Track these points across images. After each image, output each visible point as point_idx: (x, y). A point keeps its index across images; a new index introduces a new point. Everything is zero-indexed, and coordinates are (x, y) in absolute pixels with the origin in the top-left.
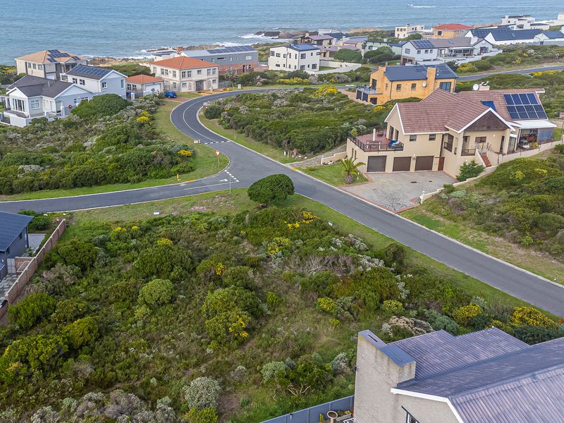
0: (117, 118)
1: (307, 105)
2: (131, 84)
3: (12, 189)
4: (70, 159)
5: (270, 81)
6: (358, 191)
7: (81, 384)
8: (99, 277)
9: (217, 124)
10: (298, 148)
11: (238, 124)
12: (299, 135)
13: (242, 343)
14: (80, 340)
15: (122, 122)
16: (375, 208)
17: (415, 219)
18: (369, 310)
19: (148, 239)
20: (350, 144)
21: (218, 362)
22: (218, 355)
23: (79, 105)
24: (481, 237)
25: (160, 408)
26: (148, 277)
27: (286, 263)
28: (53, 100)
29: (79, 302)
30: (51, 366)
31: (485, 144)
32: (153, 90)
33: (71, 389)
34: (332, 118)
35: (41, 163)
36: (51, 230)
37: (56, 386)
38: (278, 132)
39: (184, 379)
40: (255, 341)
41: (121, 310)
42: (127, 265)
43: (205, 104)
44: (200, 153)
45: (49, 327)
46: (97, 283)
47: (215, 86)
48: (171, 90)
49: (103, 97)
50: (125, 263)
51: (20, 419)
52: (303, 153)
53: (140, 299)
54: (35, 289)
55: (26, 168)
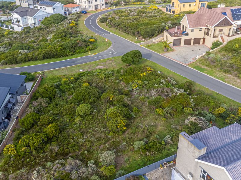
0: (61, 25)
1: (145, 15)
2: (66, 8)
3: (17, 62)
4: (41, 46)
5: (128, 4)
6: (169, 55)
7: (54, 155)
8: (58, 103)
9: (106, 25)
10: (142, 36)
11: (115, 25)
12: (143, 30)
13: (124, 132)
14: (52, 135)
15: (63, 26)
16: (177, 63)
17: (195, 68)
18: (178, 113)
19: (79, 84)
20: (165, 33)
21: (114, 142)
22: (113, 138)
23: (44, 20)
24: (222, 75)
25: (90, 166)
26: (79, 102)
27: (141, 92)
28: (32, 18)
29: (50, 116)
30: (40, 147)
31: (223, 32)
32: (76, 10)
33: (50, 158)
34: (157, 21)
35: (29, 49)
36: (35, 80)
37: (43, 156)
38: (133, 28)
39: (99, 151)
40: (129, 131)
41: (69, 119)
42: (70, 96)
43: (100, 16)
44: (99, 40)
45: (38, 128)
46: (57, 106)
47: (104, 7)
48: (84, 10)
49: (55, 15)
50: (69, 95)
51: (28, 173)
52: (145, 38)
53: (77, 113)
54: (30, 110)
55: (22, 51)
